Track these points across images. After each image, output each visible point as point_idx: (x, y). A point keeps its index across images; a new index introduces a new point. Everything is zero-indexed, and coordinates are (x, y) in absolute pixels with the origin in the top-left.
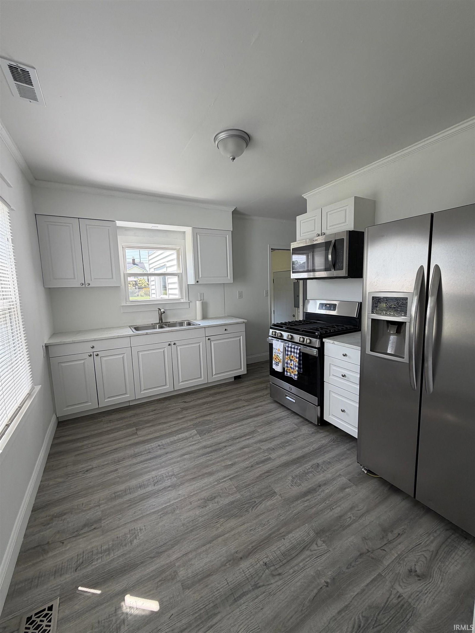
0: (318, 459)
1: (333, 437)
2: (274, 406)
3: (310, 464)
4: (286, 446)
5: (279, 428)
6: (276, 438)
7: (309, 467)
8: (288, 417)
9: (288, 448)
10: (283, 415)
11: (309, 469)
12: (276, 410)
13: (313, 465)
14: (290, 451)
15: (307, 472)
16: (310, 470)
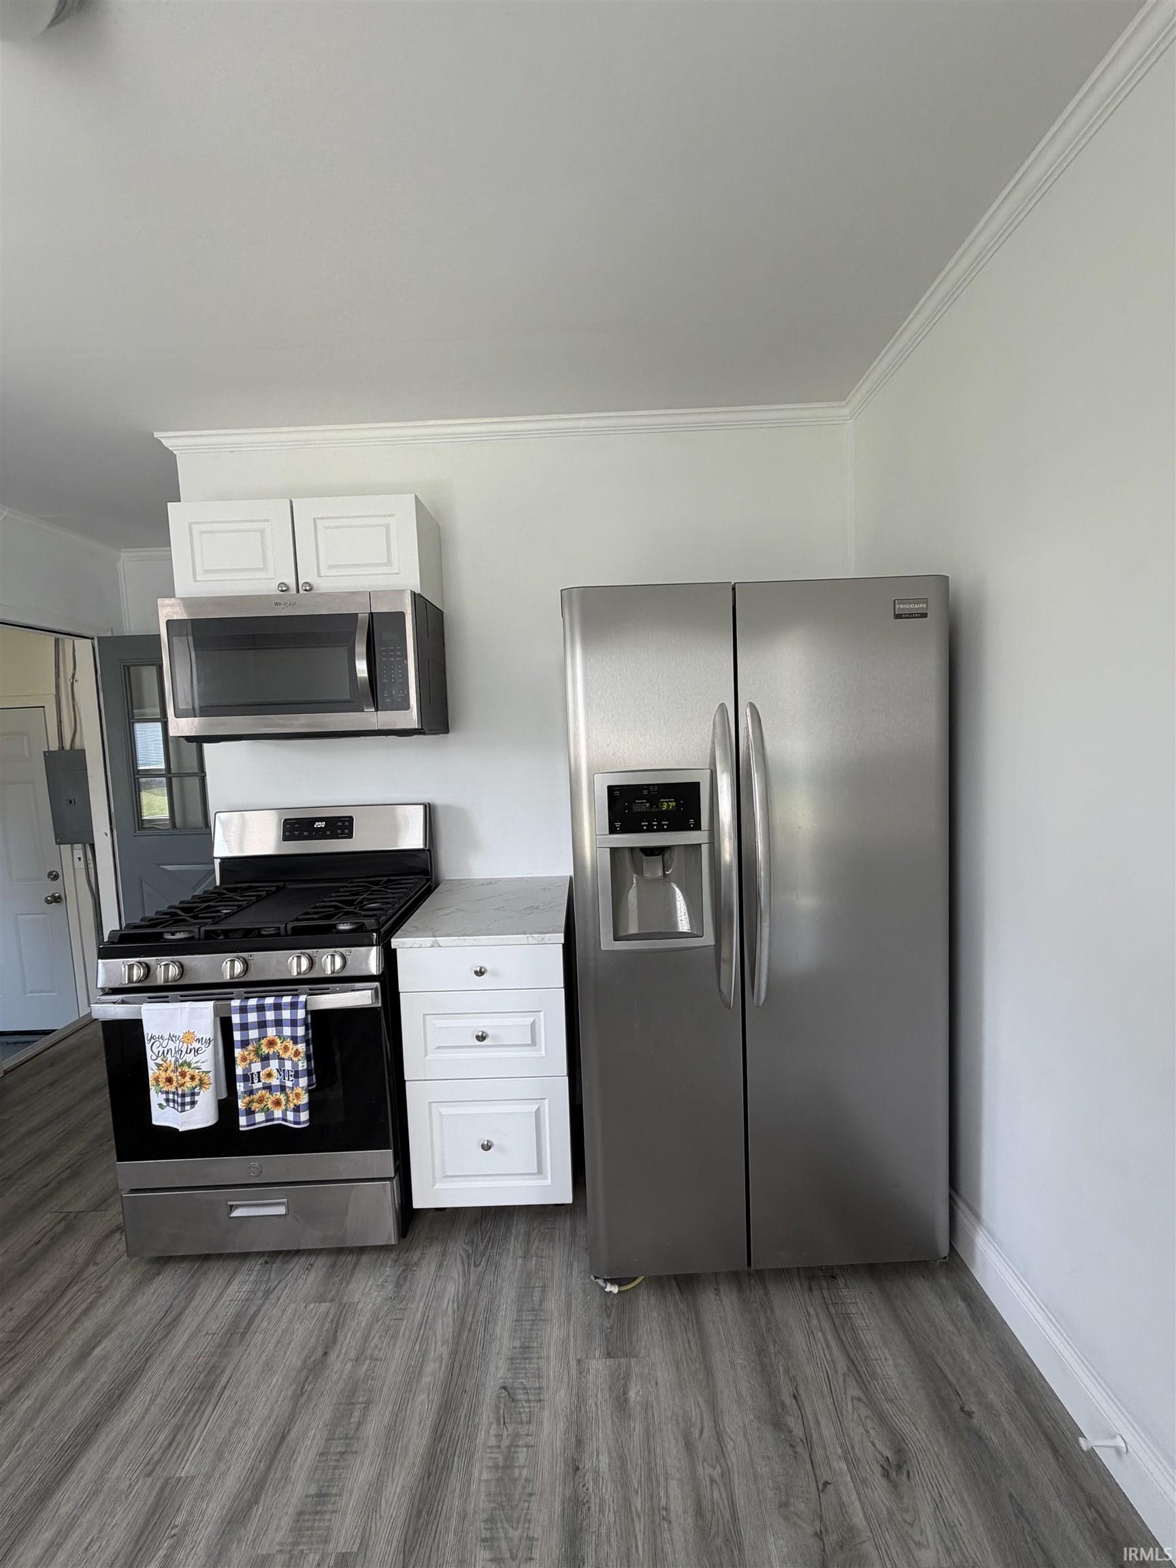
0: (492, 1369)
1: (457, 1248)
2: (166, 1285)
3: (486, 1415)
4: (360, 1424)
5: (268, 1368)
6: (292, 1435)
7: (492, 1432)
8: (267, 1293)
9: (374, 1427)
10: (242, 1296)
11: (499, 1436)
12: (190, 1299)
13: (497, 1408)
14: (388, 1437)
15: (505, 1460)
16: (506, 1443)
